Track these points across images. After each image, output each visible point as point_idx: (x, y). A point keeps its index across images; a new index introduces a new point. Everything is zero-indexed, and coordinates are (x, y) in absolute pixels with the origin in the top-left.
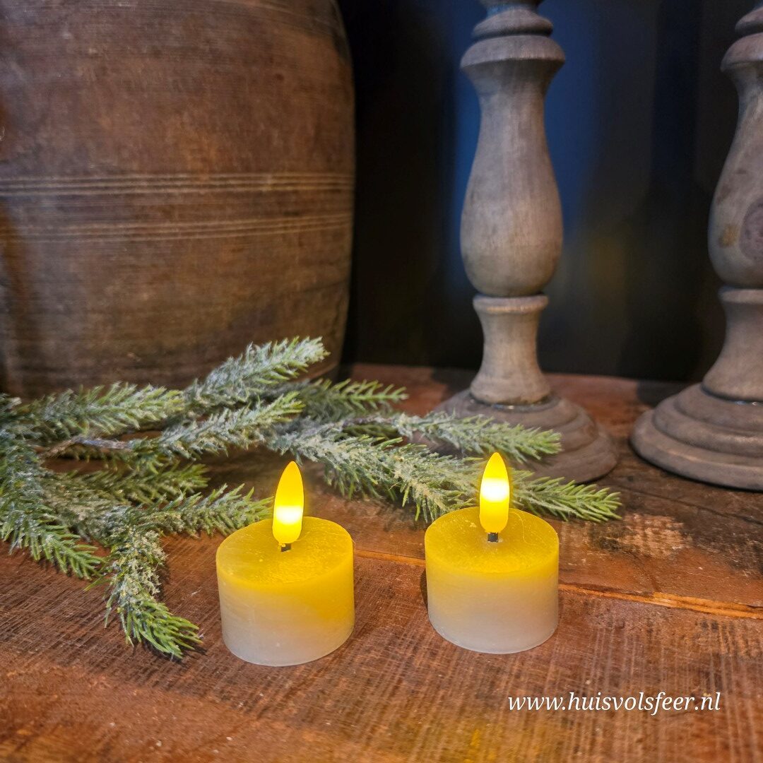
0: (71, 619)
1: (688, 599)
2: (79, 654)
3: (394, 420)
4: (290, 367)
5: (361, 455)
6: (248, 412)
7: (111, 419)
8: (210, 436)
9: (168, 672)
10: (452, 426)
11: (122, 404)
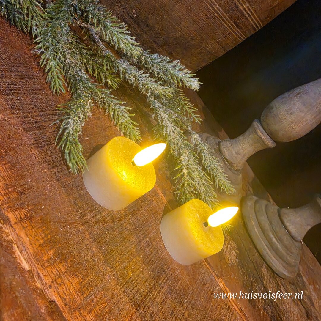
0: (38, 107)
1: (228, 290)
2: (33, 130)
3: (194, 133)
5: (176, 138)
6: (154, 82)
7: (110, 34)
8: (135, 77)
9: (62, 171)
11: (119, 34)
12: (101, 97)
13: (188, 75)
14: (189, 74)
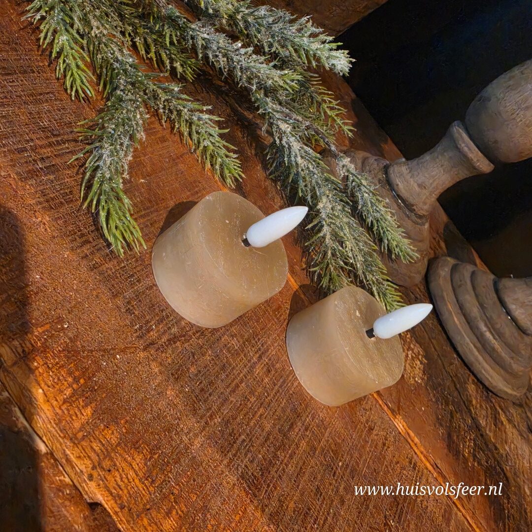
1: (412, 434)
2: (37, 175)
4: (318, 60)
5: (308, 168)
8: (225, 55)
10: (369, 194)
12: (163, 99)
13: (327, 46)
14: (329, 43)
